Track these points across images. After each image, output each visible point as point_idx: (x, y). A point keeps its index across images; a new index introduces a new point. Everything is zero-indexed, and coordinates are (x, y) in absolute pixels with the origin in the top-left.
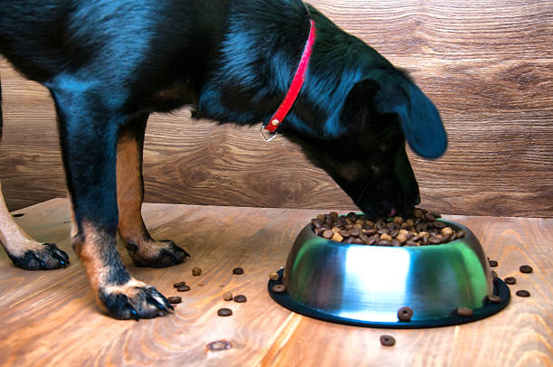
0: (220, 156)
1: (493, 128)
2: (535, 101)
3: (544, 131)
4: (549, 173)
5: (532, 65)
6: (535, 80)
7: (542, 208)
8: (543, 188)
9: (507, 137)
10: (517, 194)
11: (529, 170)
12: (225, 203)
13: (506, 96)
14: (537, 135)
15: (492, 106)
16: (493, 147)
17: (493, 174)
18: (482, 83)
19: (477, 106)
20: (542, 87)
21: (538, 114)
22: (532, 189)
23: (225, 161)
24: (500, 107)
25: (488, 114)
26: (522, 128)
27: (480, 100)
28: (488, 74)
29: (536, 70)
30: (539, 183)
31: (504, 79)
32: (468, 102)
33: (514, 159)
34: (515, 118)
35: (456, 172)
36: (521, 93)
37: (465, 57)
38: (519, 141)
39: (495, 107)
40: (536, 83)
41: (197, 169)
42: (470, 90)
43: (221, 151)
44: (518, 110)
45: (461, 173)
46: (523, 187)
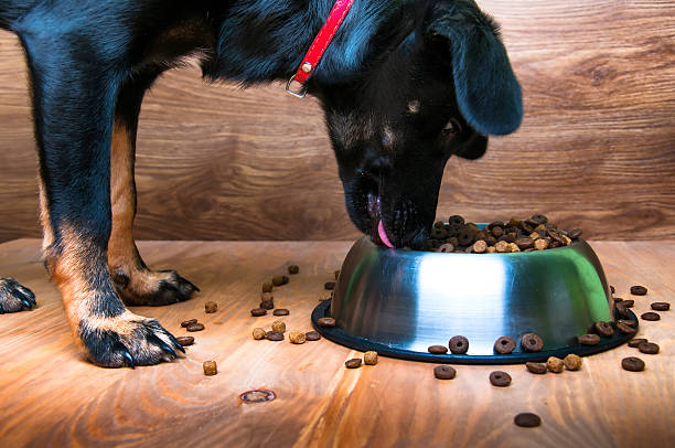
0: (229, 179)
1: (563, 133)
2: (613, 100)
3: (623, 136)
4: (631, 186)
5: (608, 55)
6: (612, 74)
7: (624, 228)
8: (624, 205)
9: (581, 144)
10: (595, 214)
11: (607, 183)
12: (237, 237)
13: (577, 94)
14: (617, 140)
15: (561, 106)
16: (565, 157)
17: (566, 189)
18: (549, 78)
19: (543, 107)
20: (621, 82)
21: (617, 115)
22: (611, 206)
23: (235, 184)
24: (572, 108)
25: (557, 116)
26: (599, 132)
27: (547, 100)
28: (557, 68)
29: (613, 62)
30: (620, 199)
31: (576, 74)
32: (533, 103)
33: (589, 170)
34: (590, 121)
35: (521, 189)
36: (595, 90)
37: (528, 47)
38: (595, 149)
39: (566, 108)
40: (612, 78)
41: (199, 196)
42: (535, 88)
43: (229, 172)
44: (593, 111)
45: (526, 189)
46: (601, 205)
